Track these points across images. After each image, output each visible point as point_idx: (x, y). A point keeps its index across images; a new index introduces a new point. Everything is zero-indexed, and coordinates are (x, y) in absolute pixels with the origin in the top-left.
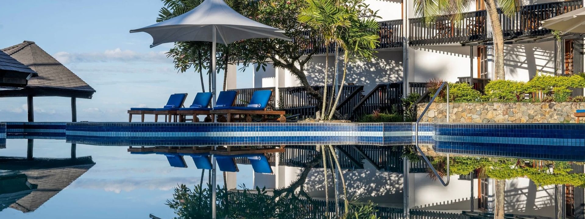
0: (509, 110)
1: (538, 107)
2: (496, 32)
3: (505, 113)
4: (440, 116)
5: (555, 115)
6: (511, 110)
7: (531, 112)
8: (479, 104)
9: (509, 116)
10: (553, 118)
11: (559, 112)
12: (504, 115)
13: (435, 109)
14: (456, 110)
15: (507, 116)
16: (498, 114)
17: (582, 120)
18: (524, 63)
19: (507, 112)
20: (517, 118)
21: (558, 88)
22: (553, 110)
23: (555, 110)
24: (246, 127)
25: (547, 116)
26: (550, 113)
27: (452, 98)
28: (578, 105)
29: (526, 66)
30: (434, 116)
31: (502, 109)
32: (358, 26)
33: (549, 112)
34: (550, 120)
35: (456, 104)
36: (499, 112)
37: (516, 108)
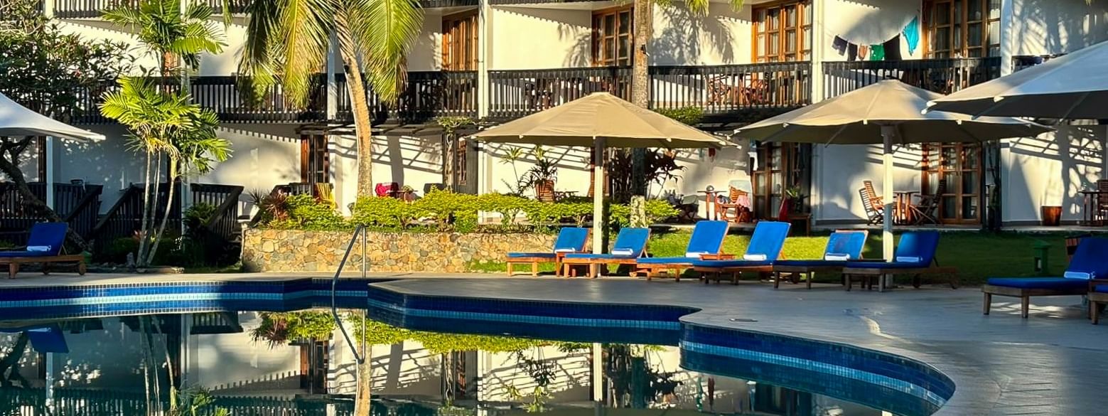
0: (391, 243)
1: (434, 240)
2: (362, 120)
3: (385, 247)
4: (284, 249)
5: (459, 251)
6: (395, 243)
7: (424, 246)
8: (346, 233)
9: (391, 252)
10: (455, 256)
11: (464, 248)
12: (383, 250)
13: (274, 239)
14: (308, 241)
15: (388, 251)
16: (374, 248)
17: (497, 259)
18: (384, 154)
19: (388, 246)
20: (403, 255)
21: (462, 212)
22: (456, 244)
23: (459, 244)
24: (86, 292)
25: (448, 252)
26: (452, 249)
27: (300, 222)
28: (491, 237)
29: (388, 159)
30: (272, 250)
31: (382, 242)
32: (199, 126)
33: (450, 247)
34: (451, 258)
35: (310, 233)
36: (377, 245)
37: (400, 240)
